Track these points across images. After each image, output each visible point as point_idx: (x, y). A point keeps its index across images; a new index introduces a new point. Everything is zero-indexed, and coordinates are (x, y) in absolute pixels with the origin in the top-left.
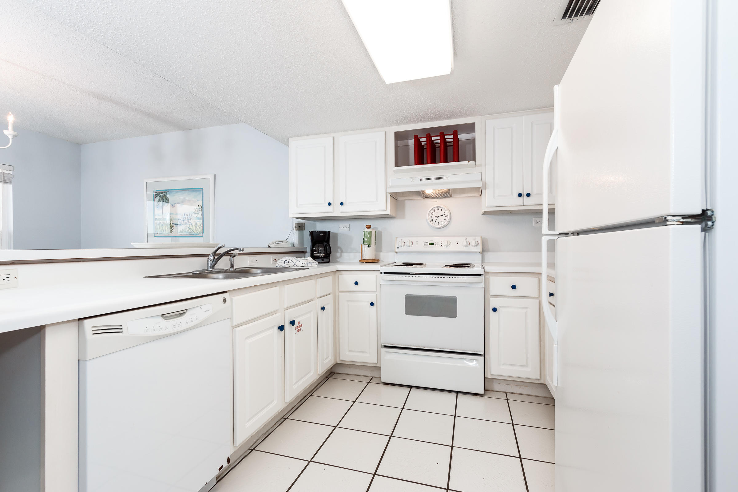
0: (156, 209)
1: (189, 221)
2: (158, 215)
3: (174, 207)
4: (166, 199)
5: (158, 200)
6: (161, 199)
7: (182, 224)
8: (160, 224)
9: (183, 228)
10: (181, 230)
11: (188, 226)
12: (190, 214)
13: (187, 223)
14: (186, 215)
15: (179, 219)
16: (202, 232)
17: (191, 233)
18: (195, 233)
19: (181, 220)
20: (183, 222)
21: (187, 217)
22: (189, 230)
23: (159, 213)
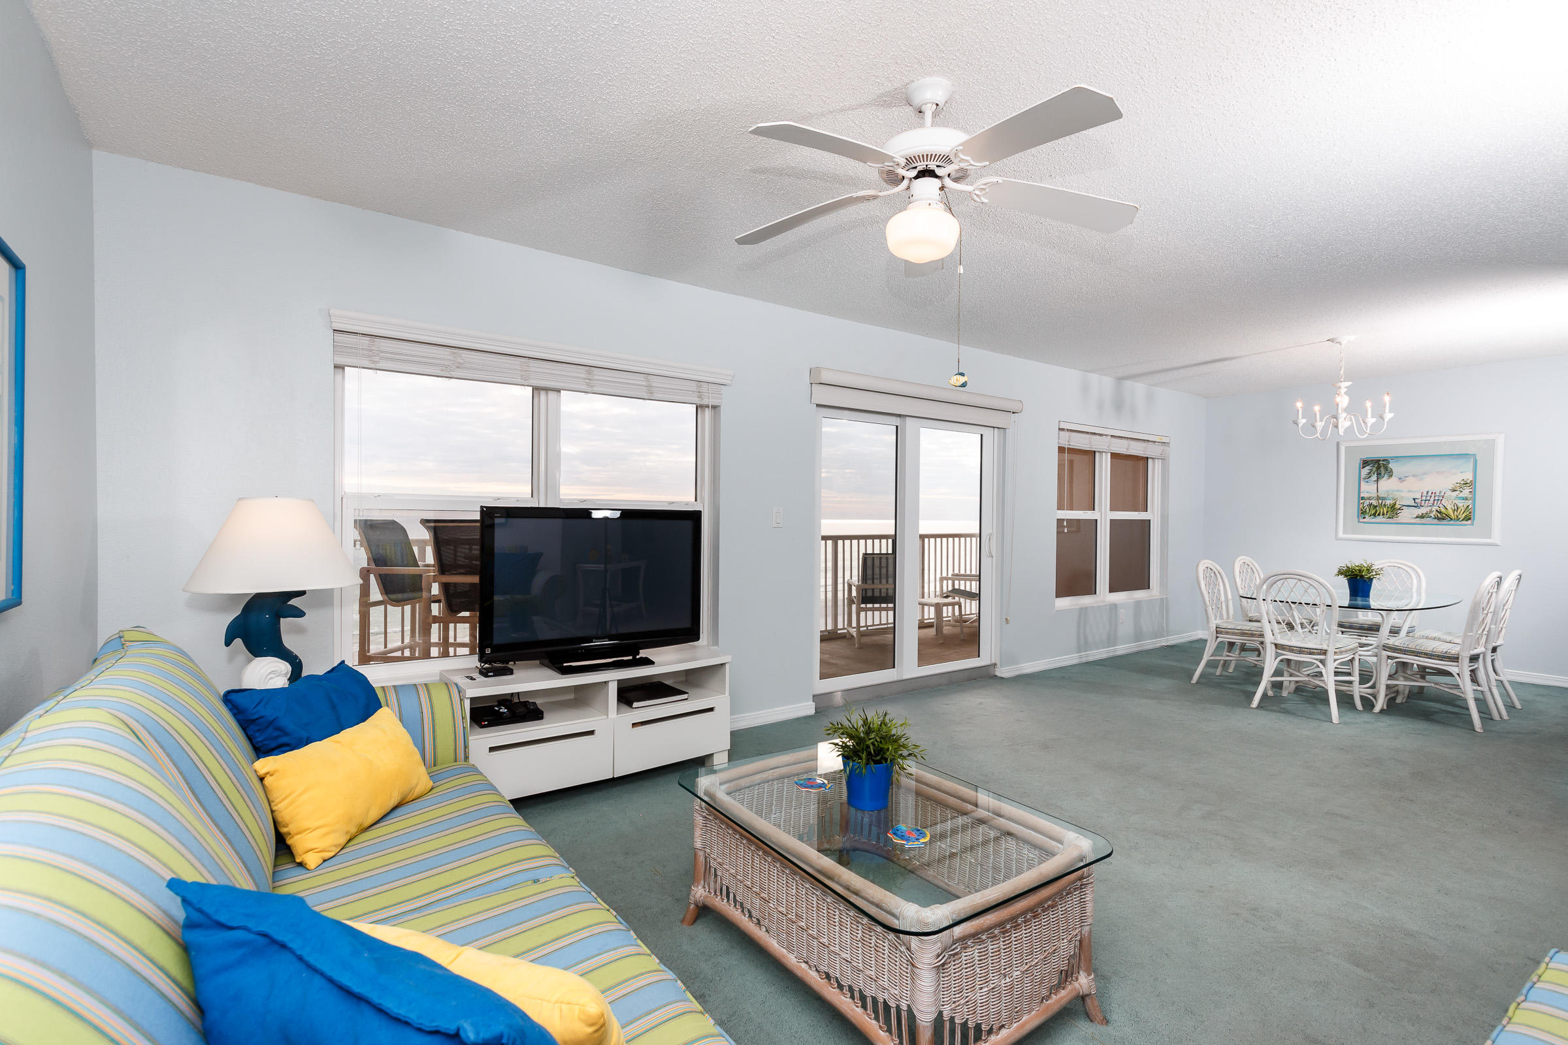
0: (1363, 483)
1: (1440, 501)
2: (1367, 493)
3: (1404, 481)
4: (1387, 470)
5: (1369, 472)
6: (1374, 469)
7: (1422, 506)
8: (1370, 505)
9: (1426, 512)
10: (1421, 515)
11: (1434, 509)
12: (1440, 492)
13: (1433, 504)
14: (1432, 493)
15: (1414, 499)
16: (1470, 519)
17: (1443, 519)
18: (1451, 519)
19: (1420, 500)
20: (1425, 503)
21: (1433, 495)
22: (1439, 515)
23: (1369, 489)
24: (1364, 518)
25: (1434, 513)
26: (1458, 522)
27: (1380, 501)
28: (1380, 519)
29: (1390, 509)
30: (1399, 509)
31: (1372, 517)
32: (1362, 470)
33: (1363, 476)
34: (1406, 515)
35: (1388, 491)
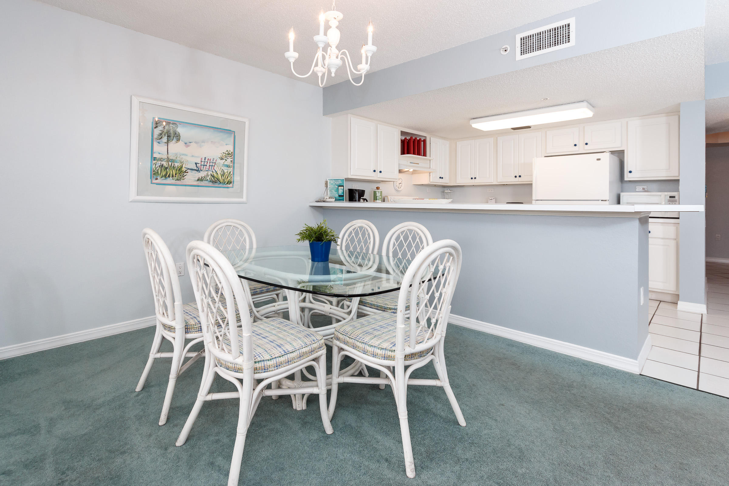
0: (155, 144)
1: (213, 167)
2: (159, 153)
3: (188, 146)
4: (175, 134)
5: (161, 132)
6: (165, 131)
7: (201, 170)
8: (162, 166)
9: (204, 176)
10: (200, 178)
11: (210, 173)
12: (213, 159)
13: (209, 169)
14: (208, 159)
15: (196, 164)
16: (231, 183)
17: (216, 182)
18: (220, 182)
19: (200, 165)
20: (203, 168)
21: (209, 161)
22: (212, 178)
23: (160, 149)
24: (157, 179)
25: (209, 177)
26: (225, 186)
27: (170, 163)
28: (170, 181)
29: (178, 171)
30: (185, 172)
31: (163, 178)
32: (155, 130)
33: (156, 136)
34: (191, 177)
35: (176, 154)
